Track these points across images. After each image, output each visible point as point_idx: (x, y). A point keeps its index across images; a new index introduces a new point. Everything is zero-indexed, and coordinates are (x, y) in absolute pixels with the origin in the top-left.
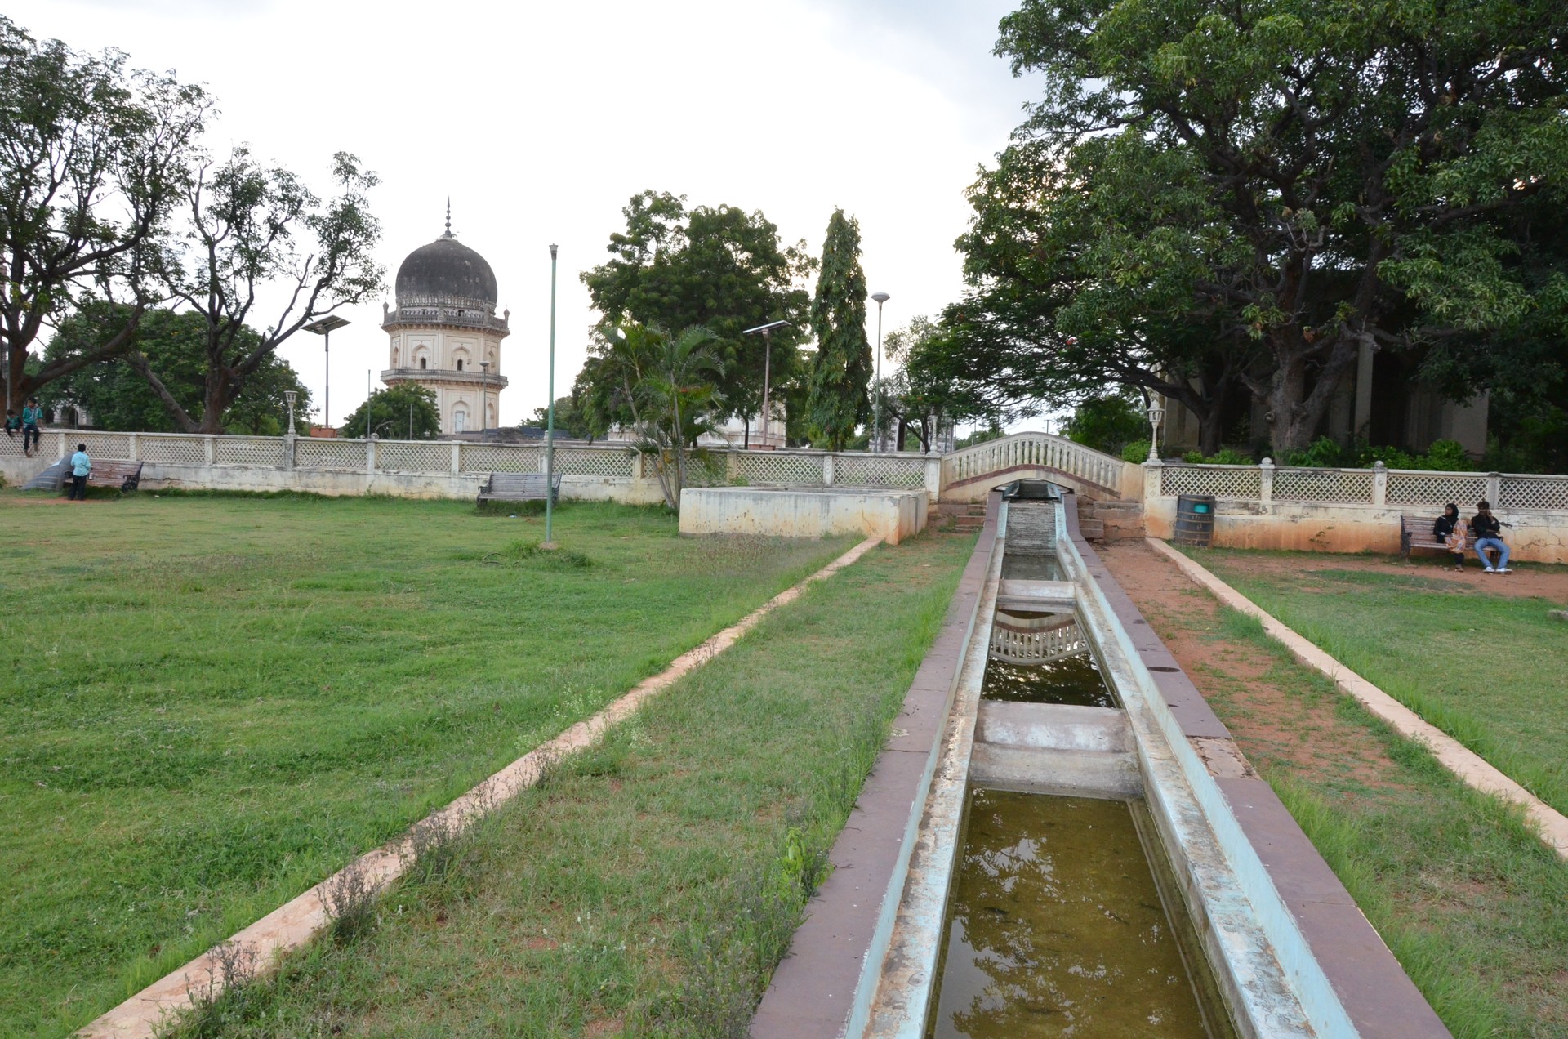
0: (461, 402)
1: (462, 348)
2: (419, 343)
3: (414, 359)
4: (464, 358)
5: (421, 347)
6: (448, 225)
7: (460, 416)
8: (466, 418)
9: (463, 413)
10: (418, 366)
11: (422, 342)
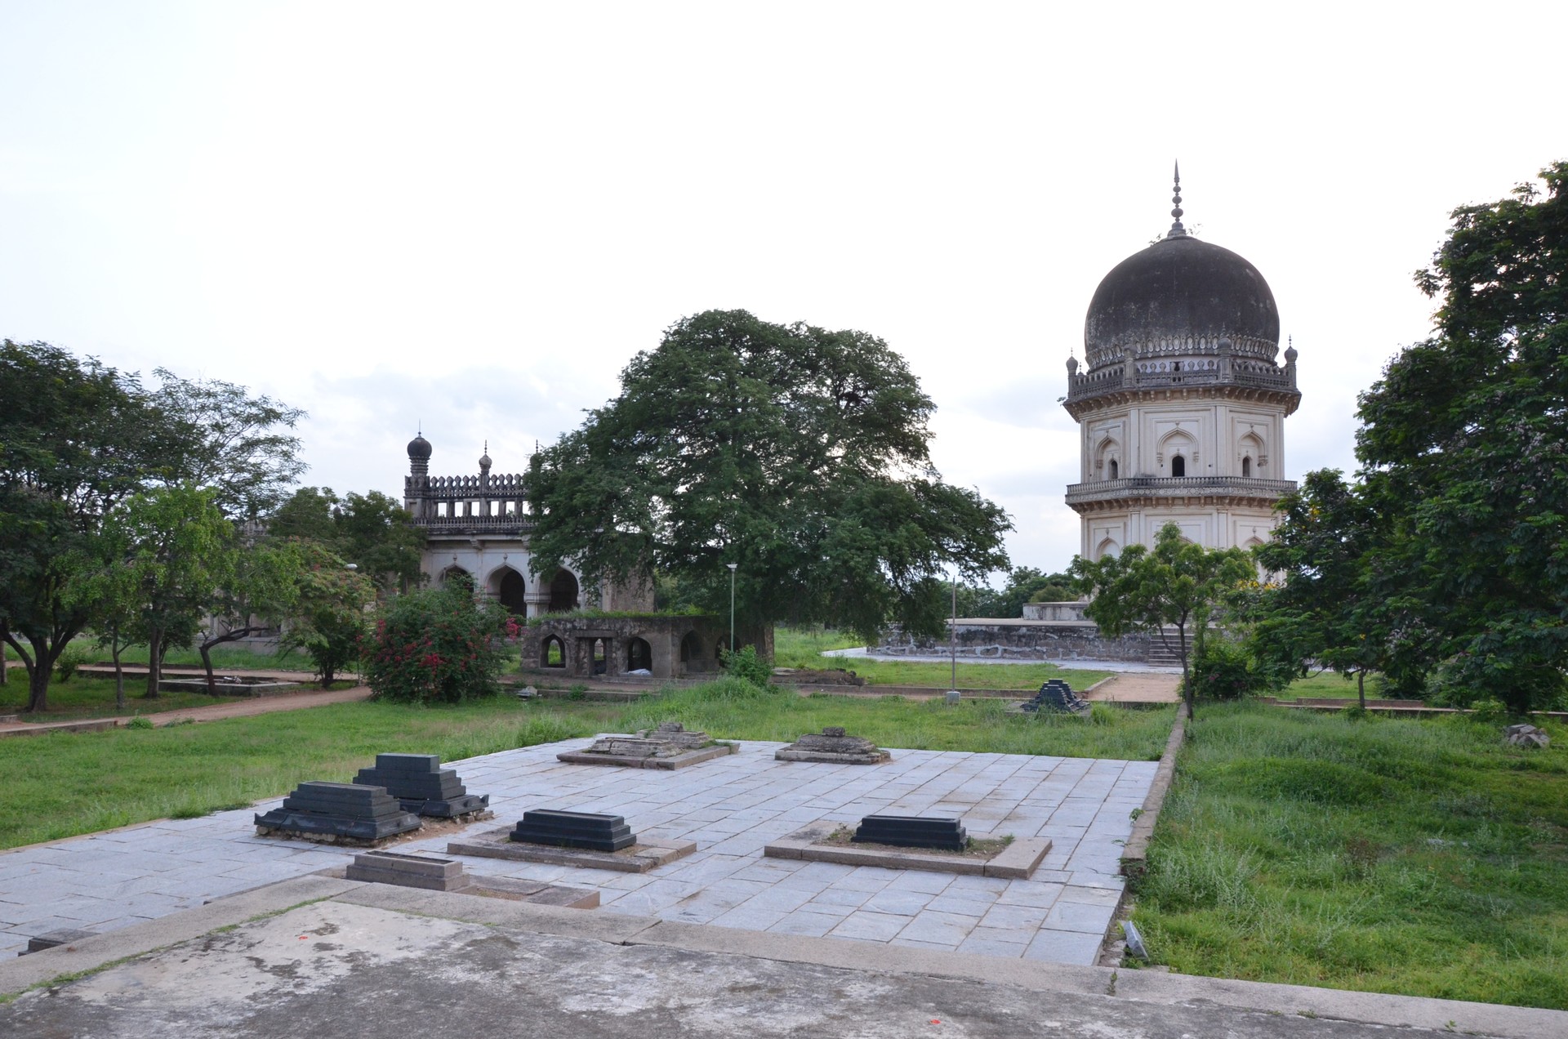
2: (1171, 427)
3: (1160, 460)
6: (1177, 213)
10: (1167, 471)
11: (1177, 424)
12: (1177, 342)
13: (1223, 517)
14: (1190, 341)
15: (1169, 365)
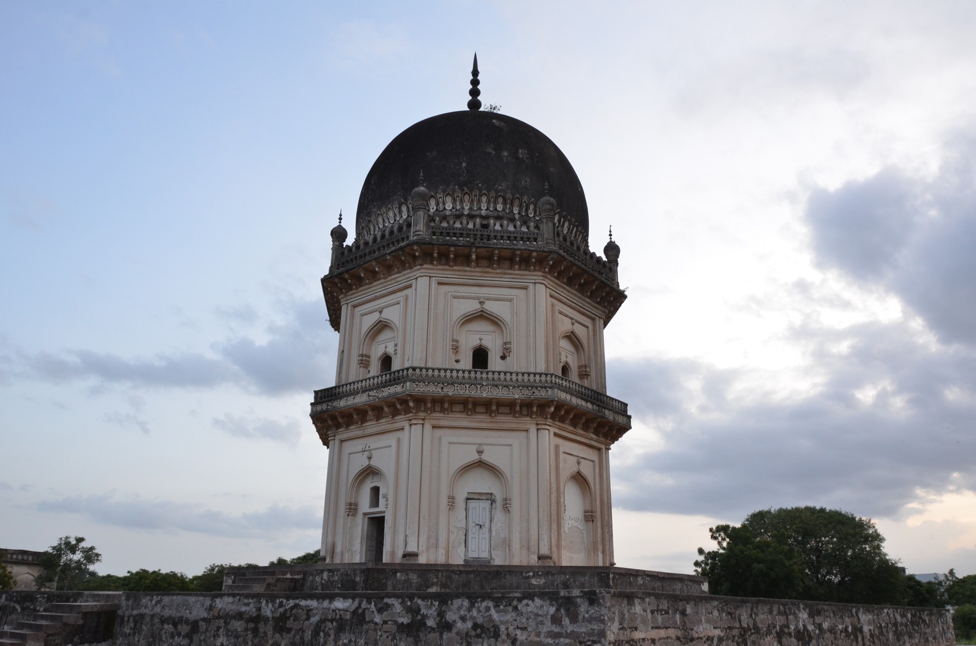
0: (481, 464)
1: (482, 316)
2: (374, 317)
4: (492, 342)
5: (382, 326)
7: (480, 509)
8: (499, 515)
9: (490, 498)
11: (381, 312)
13: (416, 429)
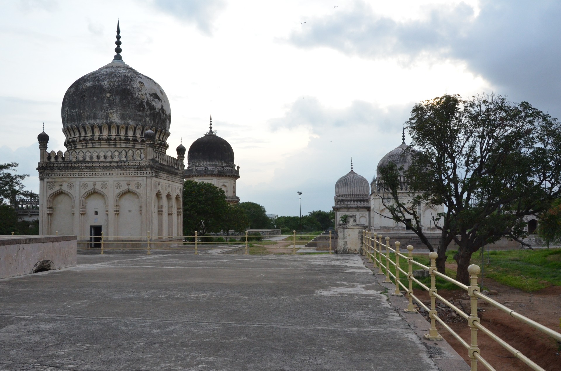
12: (206, 163)
14: (209, 163)
15: (203, 168)
